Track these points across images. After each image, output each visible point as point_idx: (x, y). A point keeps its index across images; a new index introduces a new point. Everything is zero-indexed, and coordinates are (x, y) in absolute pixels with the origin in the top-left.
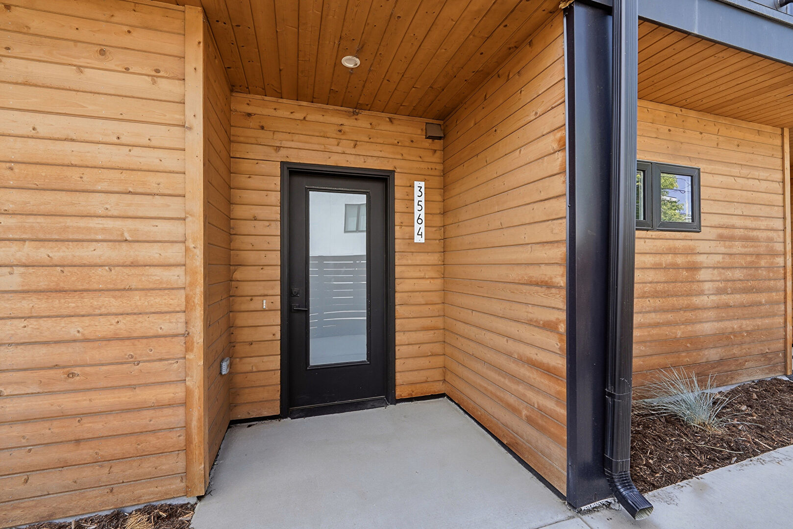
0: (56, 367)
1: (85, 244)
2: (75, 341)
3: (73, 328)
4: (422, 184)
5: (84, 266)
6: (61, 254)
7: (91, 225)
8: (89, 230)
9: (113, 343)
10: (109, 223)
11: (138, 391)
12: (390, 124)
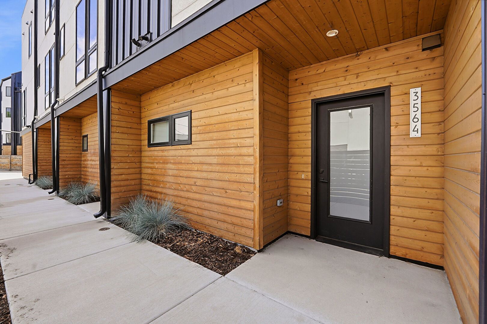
0: (223, 189)
1: (229, 148)
2: (227, 181)
3: (227, 177)
4: (419, 90)
5: (229, 156)
6: (224, 152)
7: (231, 142)
8: (230, 143)
9: (235, 183)
10: (234, 141)
11: (241, 202)
12: (387, 52)
